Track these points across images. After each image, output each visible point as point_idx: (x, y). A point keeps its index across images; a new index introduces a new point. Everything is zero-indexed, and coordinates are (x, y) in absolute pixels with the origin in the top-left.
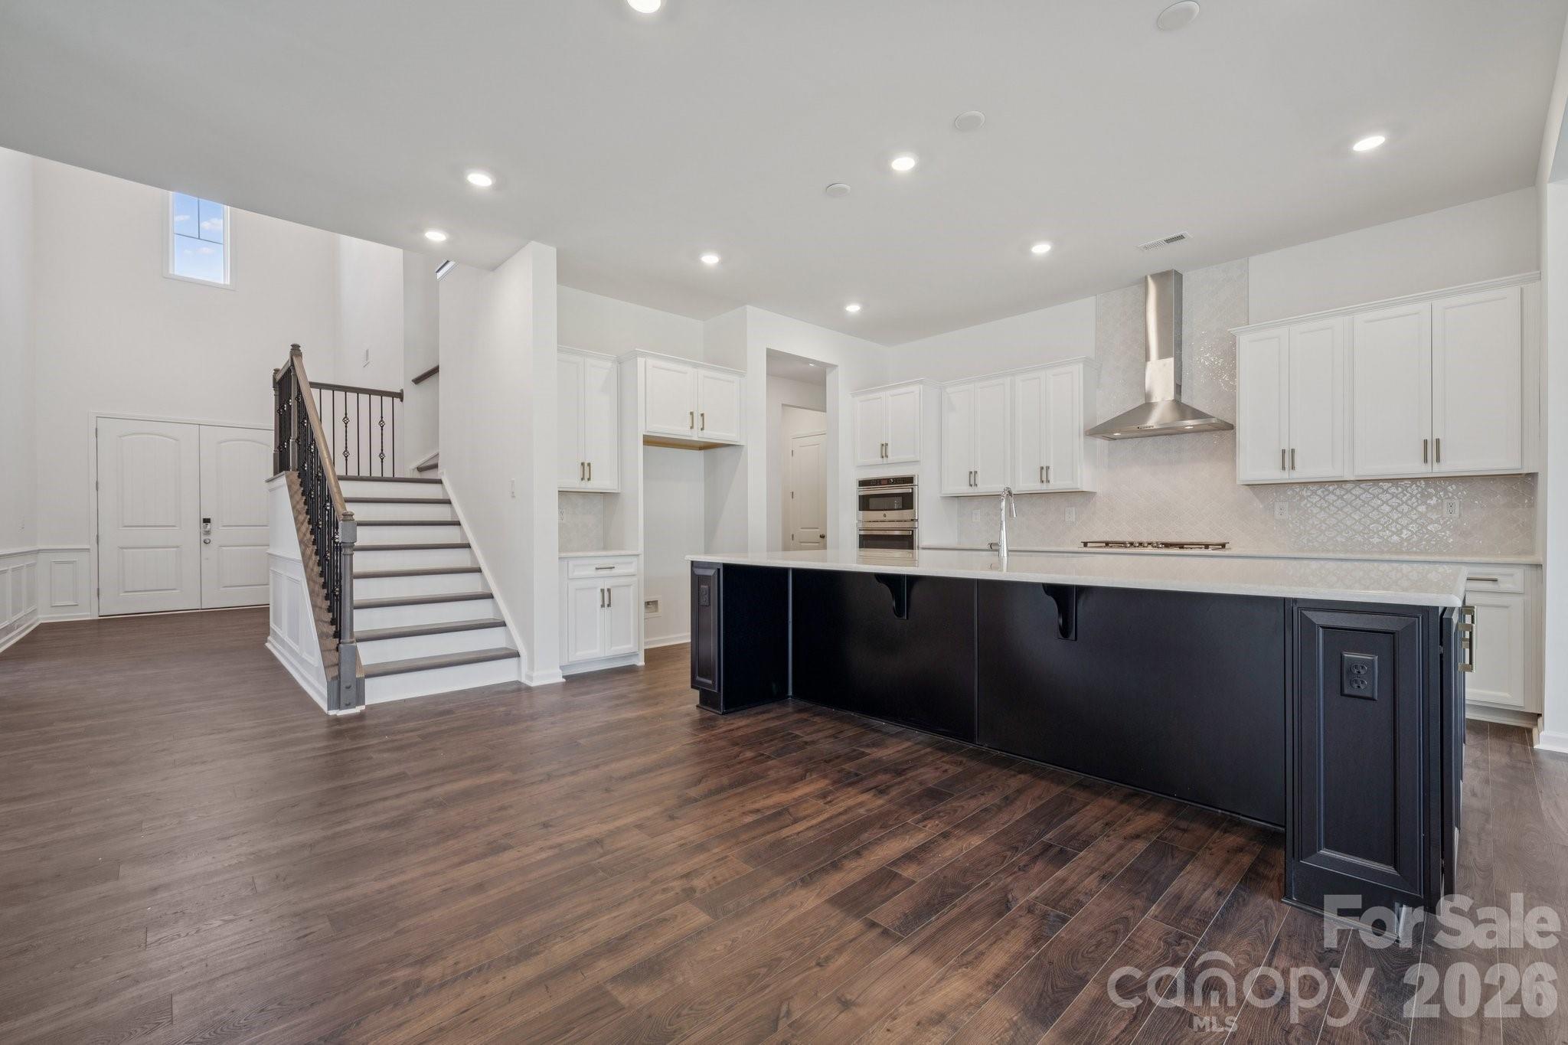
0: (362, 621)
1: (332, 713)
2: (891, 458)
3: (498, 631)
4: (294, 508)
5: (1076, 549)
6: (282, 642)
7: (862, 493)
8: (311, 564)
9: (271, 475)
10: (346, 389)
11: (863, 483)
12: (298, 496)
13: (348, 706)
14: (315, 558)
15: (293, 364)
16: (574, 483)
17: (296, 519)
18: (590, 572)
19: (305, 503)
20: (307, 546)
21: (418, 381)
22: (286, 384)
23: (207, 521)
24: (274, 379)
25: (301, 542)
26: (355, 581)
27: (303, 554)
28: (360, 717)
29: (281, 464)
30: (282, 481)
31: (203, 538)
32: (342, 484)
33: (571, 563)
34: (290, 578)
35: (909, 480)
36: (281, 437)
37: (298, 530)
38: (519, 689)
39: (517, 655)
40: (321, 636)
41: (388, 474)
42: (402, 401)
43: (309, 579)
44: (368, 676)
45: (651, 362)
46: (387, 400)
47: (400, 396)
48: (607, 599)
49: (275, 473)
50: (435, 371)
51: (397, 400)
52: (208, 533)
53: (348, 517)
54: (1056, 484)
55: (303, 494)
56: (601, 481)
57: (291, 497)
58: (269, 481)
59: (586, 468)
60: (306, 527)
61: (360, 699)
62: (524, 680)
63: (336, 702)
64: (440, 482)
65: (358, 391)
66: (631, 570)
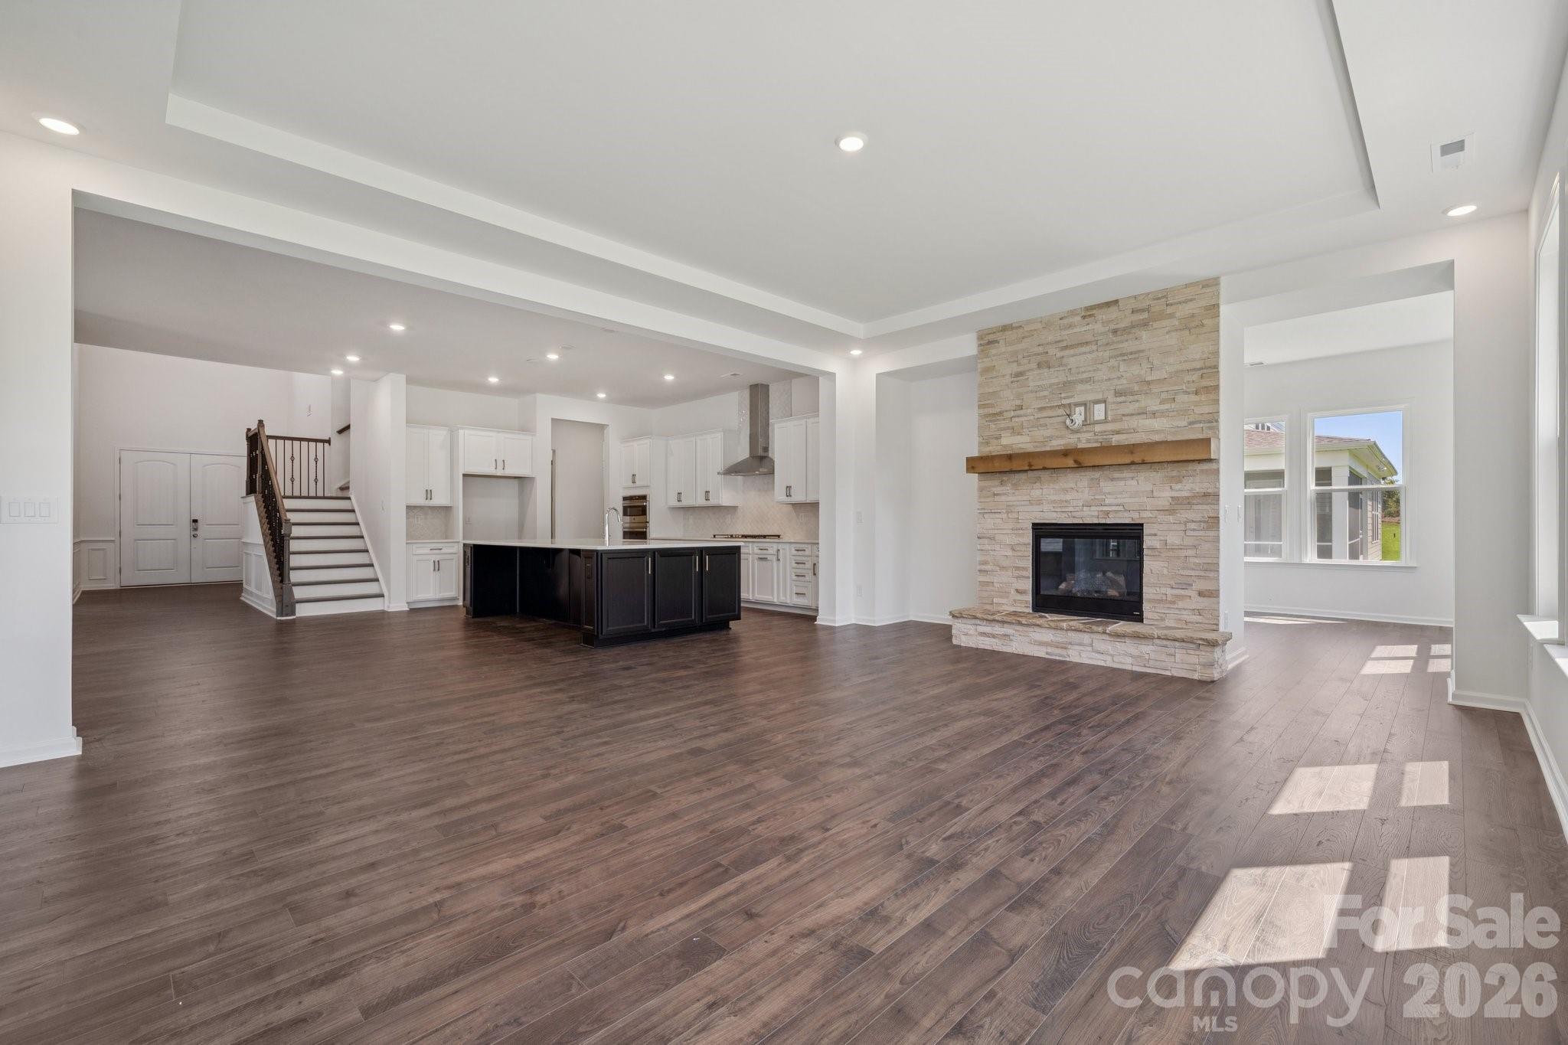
0: (295, 576)
1: (278, 618)
2: (638, 483)
3: (375, 584)
4: (259, 515)
5: (710, 539)
6: (251, 594)
7: (625, 505)
8: (268, 546)
9: (245, 495)
10: (293, 439)
11: (625, 499)
12: (262, 509)
13: (287, 615)
14: (271, 543)
15: (259, 430)
16: (420, 501)
17: (260, 521)
18: (427, 551)
19: (266, 513)
20: (266, 536)
21: (340, 432)
22: (254, 440)
23: (195, 521)
24: (247, 435)
25: (263, 534)
26: (291, 556)
27: (264, 541)
28: (294, 619)
29: (251, 489)
30: (252, 498)
31: (193, 533)
32: (284, 500)
33: (415, 546)
34: (257, 555)
35: (644, 498)
36: (251, 471)
37: (262, 527)
38: (383, 614)
39: (382, 596)
40: (274, 582)
41: (320, 494)
42: (330, 445)
43: (268, 554)
44: (297, 603)
45: (466, 431)
46: (320, 445)
47: (329, 442)
48: (437, 566)
49: (247, 494)
50: (348, 427)
51: (326, 445)
52: (196, 529)
53: (288, 521)
54: (713, 502)
55: (264, 507)
56: (439, 500)
57: (258, 509)
58: (243, 498)
59: (429, 494)
60: (266, 526)
61: (293, 613)
62: (386, 609)
63: (280, 613)
64: (349, 498)
65: (300, 440)
66: (454, 550)
